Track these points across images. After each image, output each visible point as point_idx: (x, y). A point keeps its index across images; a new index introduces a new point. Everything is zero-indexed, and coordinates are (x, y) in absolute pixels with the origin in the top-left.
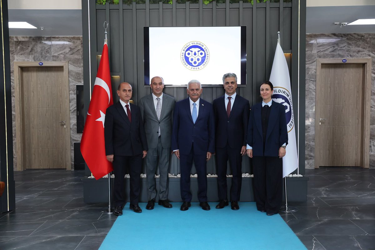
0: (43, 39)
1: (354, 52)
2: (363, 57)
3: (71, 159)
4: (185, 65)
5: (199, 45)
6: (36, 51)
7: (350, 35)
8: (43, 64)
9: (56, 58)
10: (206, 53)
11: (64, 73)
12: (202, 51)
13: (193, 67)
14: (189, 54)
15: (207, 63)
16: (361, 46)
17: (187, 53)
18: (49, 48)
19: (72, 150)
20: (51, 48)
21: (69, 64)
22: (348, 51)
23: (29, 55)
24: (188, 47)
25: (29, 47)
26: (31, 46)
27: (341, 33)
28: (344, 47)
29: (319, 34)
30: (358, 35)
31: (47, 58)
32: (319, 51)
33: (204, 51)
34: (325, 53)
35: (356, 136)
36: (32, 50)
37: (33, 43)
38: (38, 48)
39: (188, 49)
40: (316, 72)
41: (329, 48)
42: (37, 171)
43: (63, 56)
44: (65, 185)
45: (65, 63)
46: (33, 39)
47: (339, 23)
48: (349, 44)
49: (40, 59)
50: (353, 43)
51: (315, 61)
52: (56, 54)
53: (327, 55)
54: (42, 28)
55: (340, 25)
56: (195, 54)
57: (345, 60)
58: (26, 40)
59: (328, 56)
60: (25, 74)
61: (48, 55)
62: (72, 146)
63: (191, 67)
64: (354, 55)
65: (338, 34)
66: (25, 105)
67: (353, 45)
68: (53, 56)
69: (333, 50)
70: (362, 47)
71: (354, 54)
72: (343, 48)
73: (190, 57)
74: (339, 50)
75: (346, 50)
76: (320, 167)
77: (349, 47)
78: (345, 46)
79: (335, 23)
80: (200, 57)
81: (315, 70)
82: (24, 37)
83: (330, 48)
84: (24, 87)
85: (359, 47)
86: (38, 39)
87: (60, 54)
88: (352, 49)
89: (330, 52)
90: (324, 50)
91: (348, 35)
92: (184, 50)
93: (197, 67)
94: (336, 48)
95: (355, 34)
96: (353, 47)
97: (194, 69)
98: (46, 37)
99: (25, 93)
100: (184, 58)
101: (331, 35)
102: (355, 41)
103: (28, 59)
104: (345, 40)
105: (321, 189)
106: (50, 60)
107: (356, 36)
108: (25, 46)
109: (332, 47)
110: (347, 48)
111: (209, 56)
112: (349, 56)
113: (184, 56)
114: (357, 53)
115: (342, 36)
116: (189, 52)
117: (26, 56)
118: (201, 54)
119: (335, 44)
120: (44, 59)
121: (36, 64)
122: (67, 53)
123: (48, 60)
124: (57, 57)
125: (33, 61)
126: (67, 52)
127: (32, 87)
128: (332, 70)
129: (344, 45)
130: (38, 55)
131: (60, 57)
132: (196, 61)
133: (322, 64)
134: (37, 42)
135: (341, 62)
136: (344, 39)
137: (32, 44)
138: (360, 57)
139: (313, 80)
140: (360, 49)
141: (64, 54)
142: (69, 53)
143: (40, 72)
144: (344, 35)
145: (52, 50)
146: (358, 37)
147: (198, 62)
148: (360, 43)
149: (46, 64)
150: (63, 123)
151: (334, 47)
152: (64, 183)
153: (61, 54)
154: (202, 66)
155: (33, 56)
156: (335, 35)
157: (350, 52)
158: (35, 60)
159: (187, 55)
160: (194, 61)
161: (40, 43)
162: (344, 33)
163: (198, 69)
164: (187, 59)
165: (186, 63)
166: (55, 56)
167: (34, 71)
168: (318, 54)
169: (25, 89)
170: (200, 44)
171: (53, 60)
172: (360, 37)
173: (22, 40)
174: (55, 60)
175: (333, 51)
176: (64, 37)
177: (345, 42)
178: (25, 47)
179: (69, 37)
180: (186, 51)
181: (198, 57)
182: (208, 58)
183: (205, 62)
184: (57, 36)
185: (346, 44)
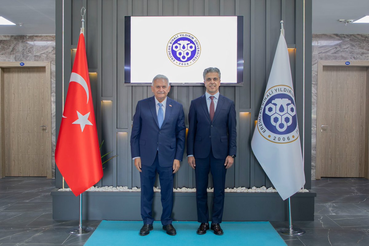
0: (25, 38)
1: (357, 54)
2: (367, 59)
3: (52, 166)
4: (172, 61)
5: (189, 38)
6: (18, 50)
7: (353, 35)
8: (24, 64)
9: (37, 58)
10: (196, 46)
11: (46, 74)
12: (191, 45)
13: (181, 63)
14: (176, 47)
15: (197, 58)
16: (364, 48)
17: (174, 46)
18: (31, 48)
19: (53, 156)
20: (33, 47)
21: (51, 64)
22: (351, 53)
23: (11, 54)
24: (175, 40)
25: (10, 46)
26: (12, 46)
27: (344, 34)
28: (347, 48)
29: (320, 34)
30: (362, 36)
31: (28, 58)
32: (320, 52)
33: (194, 44)
34: (327, 54)
35: (361, 145)
36: (13, 49)
37: (15, 42)
38: (20, 47)
39: (176, 42)
40: (317, 75)
41: (331, 50)
42: (16, 179)
43: (46, 55)
44: (39, 197)
45: (48, 63)
46: (15, 38)
47: (344, 20)
48: (353, 46)
49: (21, 59)
50: (356, 44)
51: (316, 63)
52: (38, 54)
53: (329, 56)
54: (21, 25)
55: (345, 23)
56: (184, 47)
57: (348, 62)
58: (8, 39)
59: (330, 58)
60: (6, 75)
61: (30, 54)
62: (53, 153)
63: (179, 62)
64: (358, 58)
65: (340, 35)
66: (6, 108)
67: (357, 46)
68: (35, 56)
69: (335, 51)
70: (366, 49)
71: (357, 56)
72: (345, 50)
73: (178, 51)
74: (342, 51)
75: (349, 51)
76: (321, 177)
77: (353, 49)
78: (349, 47)
79: (340, 20)
80: (190, 51)
81: (316, 72)
82: (5, 36)
83: (333, 49)
84: (5, 89)
85: (363, 49)
86: (19, 38)
87: (42, 54)
88: (355, 51)
89: (333, 54)
90: (325, 51)
91: (351, 35)
92: (171, 43)
93: (186, 63)
94: (339, 49)
95: (358, 34)
96: (357, 48)
97: (182, 64)
98: (28, 36)
99: (6, 96)
100: (171, 52)
101: (333, 36)
102: (359, 42)
103: (9, 60)
104: (348, 41)
105: (328, 204)
106: (32, 60)
107: (360, 37)
108: (6, 45)
109: (334, 48)
110: (350, 49)
111: (200, 50)
112: (353, 59)
113: (171, 49)
114: (361, 55)
115: (344, 37)
116: (176, 45)
117: (7, 55)
118: (191, 47)
119: (338, 45)
120: (25, 59)
121: (18, 64)
122: (49, 53)
123: (29, 60)
124: (39, 57)
125: (14, 61)
126: (50, 51)
127: (13, 89)
128: (334, 74)
129: (347, 46)
130: (19, 55)
131: (42, 57)
132: (185, 55)
133: (324, 67)
134: (18, 41)
135: (344, 64)
136: (347, 39)
137: (13, 43)
138: (364, 59)
139: (315, 83)
140: (364, 51)
141: (47, 53)
142: (51, 52)
143: (22, 73)
144: (347, 35)
145: (34, 49)
146: (362, 38)
147: (187, 57)
148: (364, 45)
149: (27, 64)
150: (45, 128)
151: (336, 49)
152: (39, 193)
153: (44, 53)
154: (191, 61)
155: (14, 56)
156: (337, 35)
157: (353, 54)
158: (16, 60)
159: (174, 49)
160: (182, 55)
161: (22, 42)
162: (347, 34)
163: (187, 65)
164: (174, 53)
165: (173, 58)
166: (37, 56)
167: (15, 72)
168: (319, 56)
169: (6, 91)
170: (189, 36)
171: (35, 60)
172: (364, 38)
173: (3, 39)
174: (37, 61)
175: (335, 53)
176: (46, 36)
177: (348, 43)
178: (6, 47)
179: (53, 36)
180: (174, 44)
181: (187, 51)
182: (199, 52)
183: (195, 56)
184: (40, 35)
185: (349, 45)
